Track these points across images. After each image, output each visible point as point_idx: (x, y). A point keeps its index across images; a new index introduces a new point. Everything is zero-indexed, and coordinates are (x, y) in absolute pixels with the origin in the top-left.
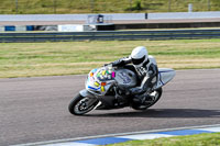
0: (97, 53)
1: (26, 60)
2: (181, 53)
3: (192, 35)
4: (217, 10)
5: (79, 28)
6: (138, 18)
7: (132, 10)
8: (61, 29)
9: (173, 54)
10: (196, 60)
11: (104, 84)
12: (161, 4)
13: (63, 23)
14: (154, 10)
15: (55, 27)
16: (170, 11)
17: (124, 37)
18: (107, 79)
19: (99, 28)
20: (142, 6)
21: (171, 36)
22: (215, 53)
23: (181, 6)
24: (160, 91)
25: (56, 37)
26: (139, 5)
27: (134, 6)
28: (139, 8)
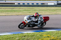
0: (57, 10)
1: (41, 11)
5: (53, 4)
13: (49, 3)
15: (47, 4)
19: (58, 4)
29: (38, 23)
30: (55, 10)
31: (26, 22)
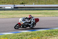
3: (34, 10)
5: (10, 8)
6: (22, 6)
7: (21, 4)
8: (6, 8)
14: (26, 4)
16: (29, 4)
19: (14, 8)
21: (30, 10)
25: (5, 10)
26: (23, 3)
28: (23, 4)
29: (31, 24)
30: (12, 14)
31: (21, 23)
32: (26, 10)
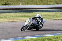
2: (18, 17)
3: (21, 12)
4: (28, 5)
6: (6, 7)
7: (4, 5)
9: (16, 17)
10: (22, 19)
11: (30, 23)
12: (12, 3)
14: (10, 5)
16: (15, 5)
17: (2, 12)
18: (31, 22)
20: (7, 3)
21: (15, 12)
22: (27, 17)
23: (18, 4)
24: (42, 25)
26: (6, 3)
27: (5, 3)
28: (6, 4)
32: (10, 12)
